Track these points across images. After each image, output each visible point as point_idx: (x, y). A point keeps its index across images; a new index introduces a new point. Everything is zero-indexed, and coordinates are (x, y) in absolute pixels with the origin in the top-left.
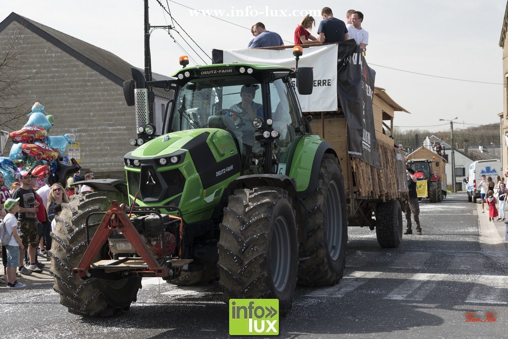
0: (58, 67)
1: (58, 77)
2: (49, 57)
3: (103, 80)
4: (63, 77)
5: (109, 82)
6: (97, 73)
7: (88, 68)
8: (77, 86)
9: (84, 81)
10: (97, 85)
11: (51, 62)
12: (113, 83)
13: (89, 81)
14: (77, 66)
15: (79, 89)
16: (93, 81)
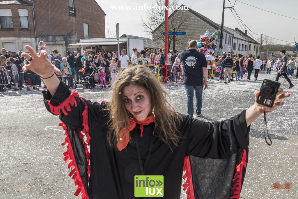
0: (194, 21)
1: (194, 25)
2: (192, 18)
3: (208, 25)
4: (196, 24)
5: (210, 26)
6: (206, 23)
7: (204, 22)
8: (200, 27)
9: (202, 26)
10: (206, 27)
11: (192, 20)
12: (211, 26)
13: (204, 26)
14: (200, 21)
15: (200, 28)
16: (205, 26)
